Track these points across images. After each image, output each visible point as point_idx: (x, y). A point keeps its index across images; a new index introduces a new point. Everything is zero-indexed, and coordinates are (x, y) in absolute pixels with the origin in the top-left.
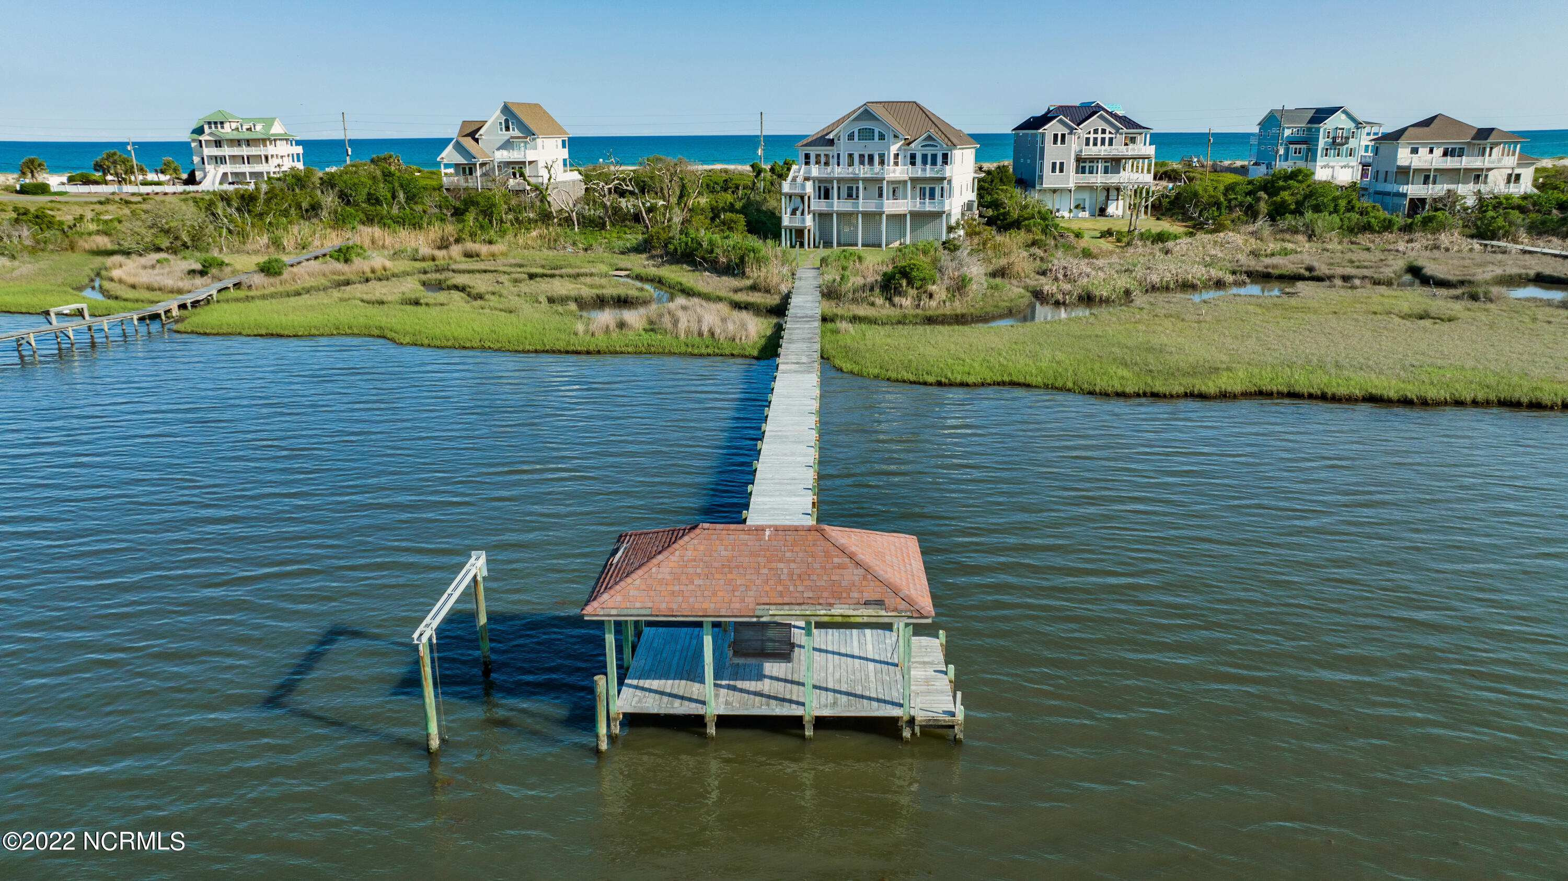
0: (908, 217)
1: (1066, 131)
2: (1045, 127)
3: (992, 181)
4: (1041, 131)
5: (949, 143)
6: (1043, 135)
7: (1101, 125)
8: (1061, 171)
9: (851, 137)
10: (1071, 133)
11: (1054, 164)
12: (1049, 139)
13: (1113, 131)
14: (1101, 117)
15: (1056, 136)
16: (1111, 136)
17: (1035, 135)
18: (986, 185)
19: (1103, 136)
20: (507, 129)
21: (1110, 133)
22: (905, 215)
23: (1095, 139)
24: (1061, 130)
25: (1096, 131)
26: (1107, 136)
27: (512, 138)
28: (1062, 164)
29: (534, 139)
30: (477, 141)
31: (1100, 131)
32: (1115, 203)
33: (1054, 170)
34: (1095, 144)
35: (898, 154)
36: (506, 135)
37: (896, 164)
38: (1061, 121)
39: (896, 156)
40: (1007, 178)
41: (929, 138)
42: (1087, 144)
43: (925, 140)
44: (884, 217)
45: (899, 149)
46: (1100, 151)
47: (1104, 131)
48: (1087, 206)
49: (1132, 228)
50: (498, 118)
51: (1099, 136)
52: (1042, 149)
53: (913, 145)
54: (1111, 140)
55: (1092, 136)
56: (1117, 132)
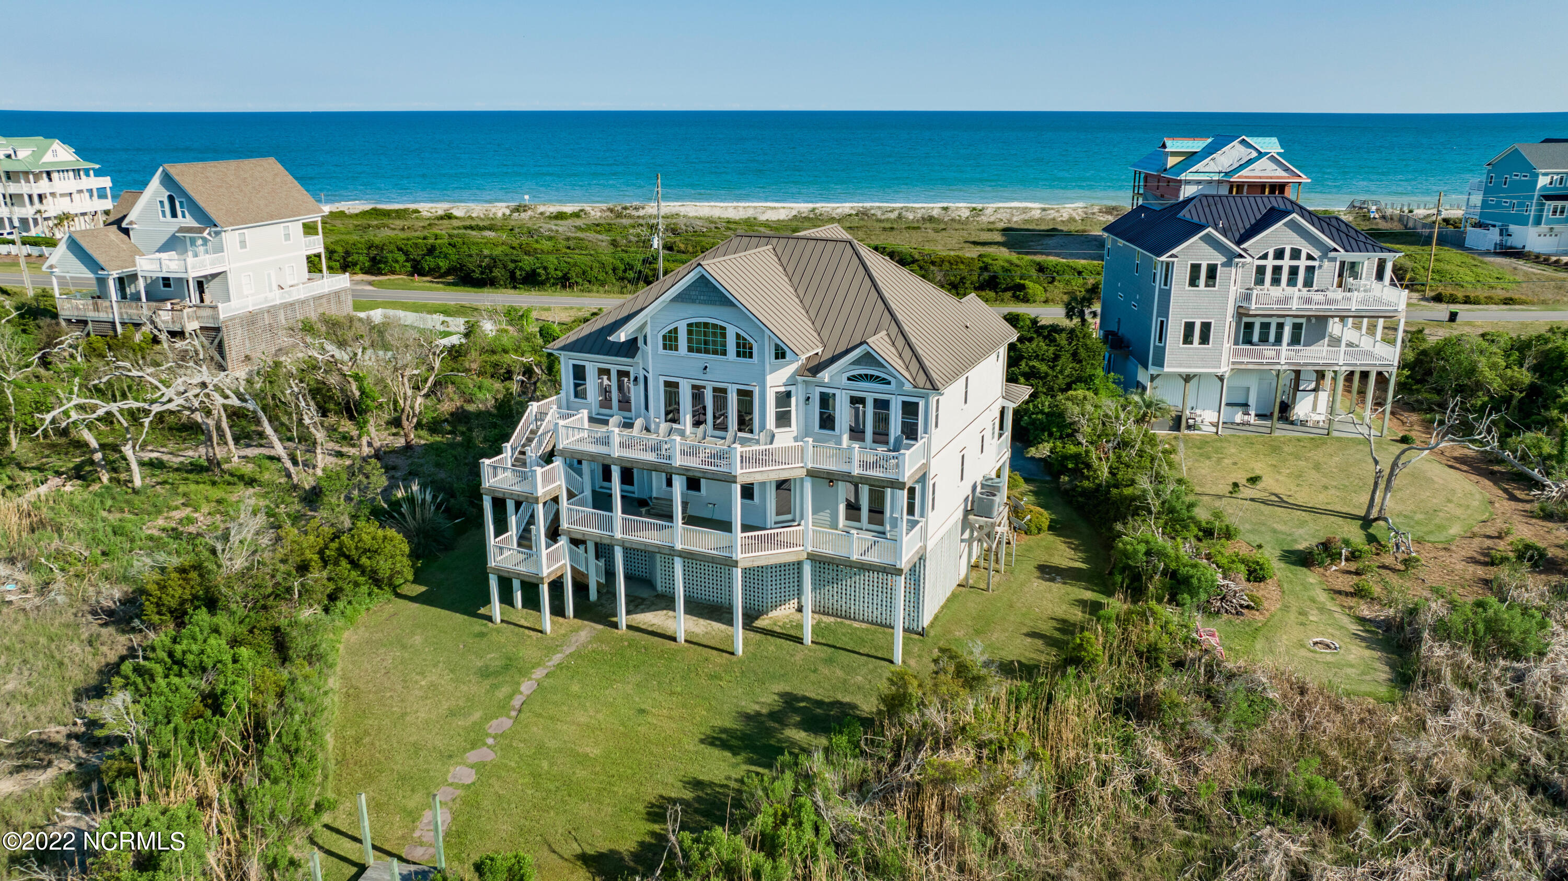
0: (807, 569)
1: (1219, 259)
2: (1174, 251)
3: (1056, 357)
4: (1164, 258)
5: (921, 379)
6: (1168, 266)
7: (1291, 240)
8: (1205, 339)
9: (670, 341)
10: (1228, 264)
11: (1189, 327)
12: (1180, 274)
13: (1316, 254)
14: (1293, 225)
15: (1196, 268)
16: (1310, 263)
17: (1152, 265)
18: (1043, 368)
19: (1295, 263)
20: (174, 215)
21: (1309, 257)
22: (799, 564)
23: (1277, 270)
24: (1208, 257)
25: (1279, 254)
26: (1303, 263)
27: (181, 230)
28: (1206, 327)
29: (217, 233)
30: (126, 232)
31: (1287, 254)
32: (1311, 396)
33: (1188, 339)
34: (1276, 281)
35: (788, 394)
36: (171, 225)
37: (783, 419)
38: (1209, 239)
39: (784, 399)
40: (1087, 349)
41: (869, 359)
42: (1260, 281)
43: (857, 362)
44: (738, 573)
45: (792, 381)
46: (1287, 300)
47: (1296, 254)
48: (1252, 401)
49: (1374, 514)
50: (156, 193)
51: (1286, 263)
52: (1165, 296)
53: (825, 376)
54: (1310, 270)
55: (1270, 263)
56: (1324, 255)
